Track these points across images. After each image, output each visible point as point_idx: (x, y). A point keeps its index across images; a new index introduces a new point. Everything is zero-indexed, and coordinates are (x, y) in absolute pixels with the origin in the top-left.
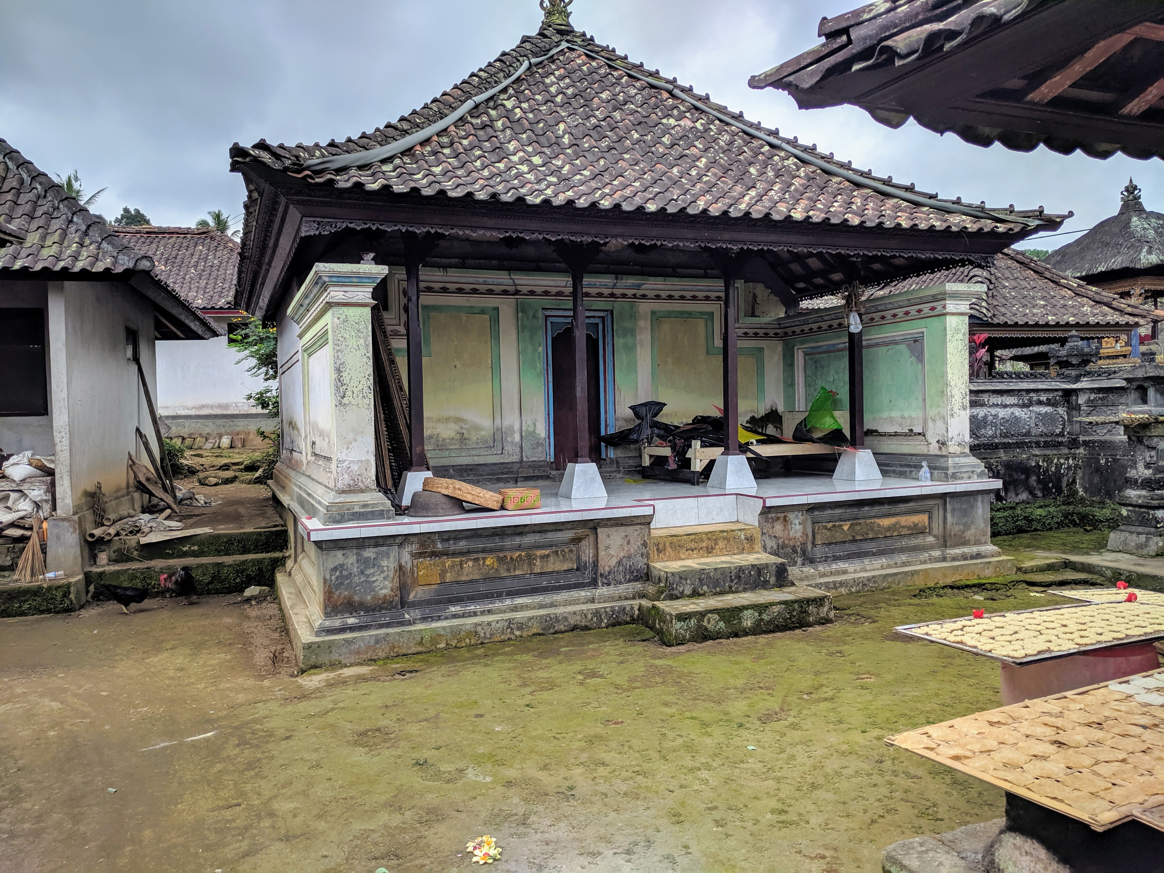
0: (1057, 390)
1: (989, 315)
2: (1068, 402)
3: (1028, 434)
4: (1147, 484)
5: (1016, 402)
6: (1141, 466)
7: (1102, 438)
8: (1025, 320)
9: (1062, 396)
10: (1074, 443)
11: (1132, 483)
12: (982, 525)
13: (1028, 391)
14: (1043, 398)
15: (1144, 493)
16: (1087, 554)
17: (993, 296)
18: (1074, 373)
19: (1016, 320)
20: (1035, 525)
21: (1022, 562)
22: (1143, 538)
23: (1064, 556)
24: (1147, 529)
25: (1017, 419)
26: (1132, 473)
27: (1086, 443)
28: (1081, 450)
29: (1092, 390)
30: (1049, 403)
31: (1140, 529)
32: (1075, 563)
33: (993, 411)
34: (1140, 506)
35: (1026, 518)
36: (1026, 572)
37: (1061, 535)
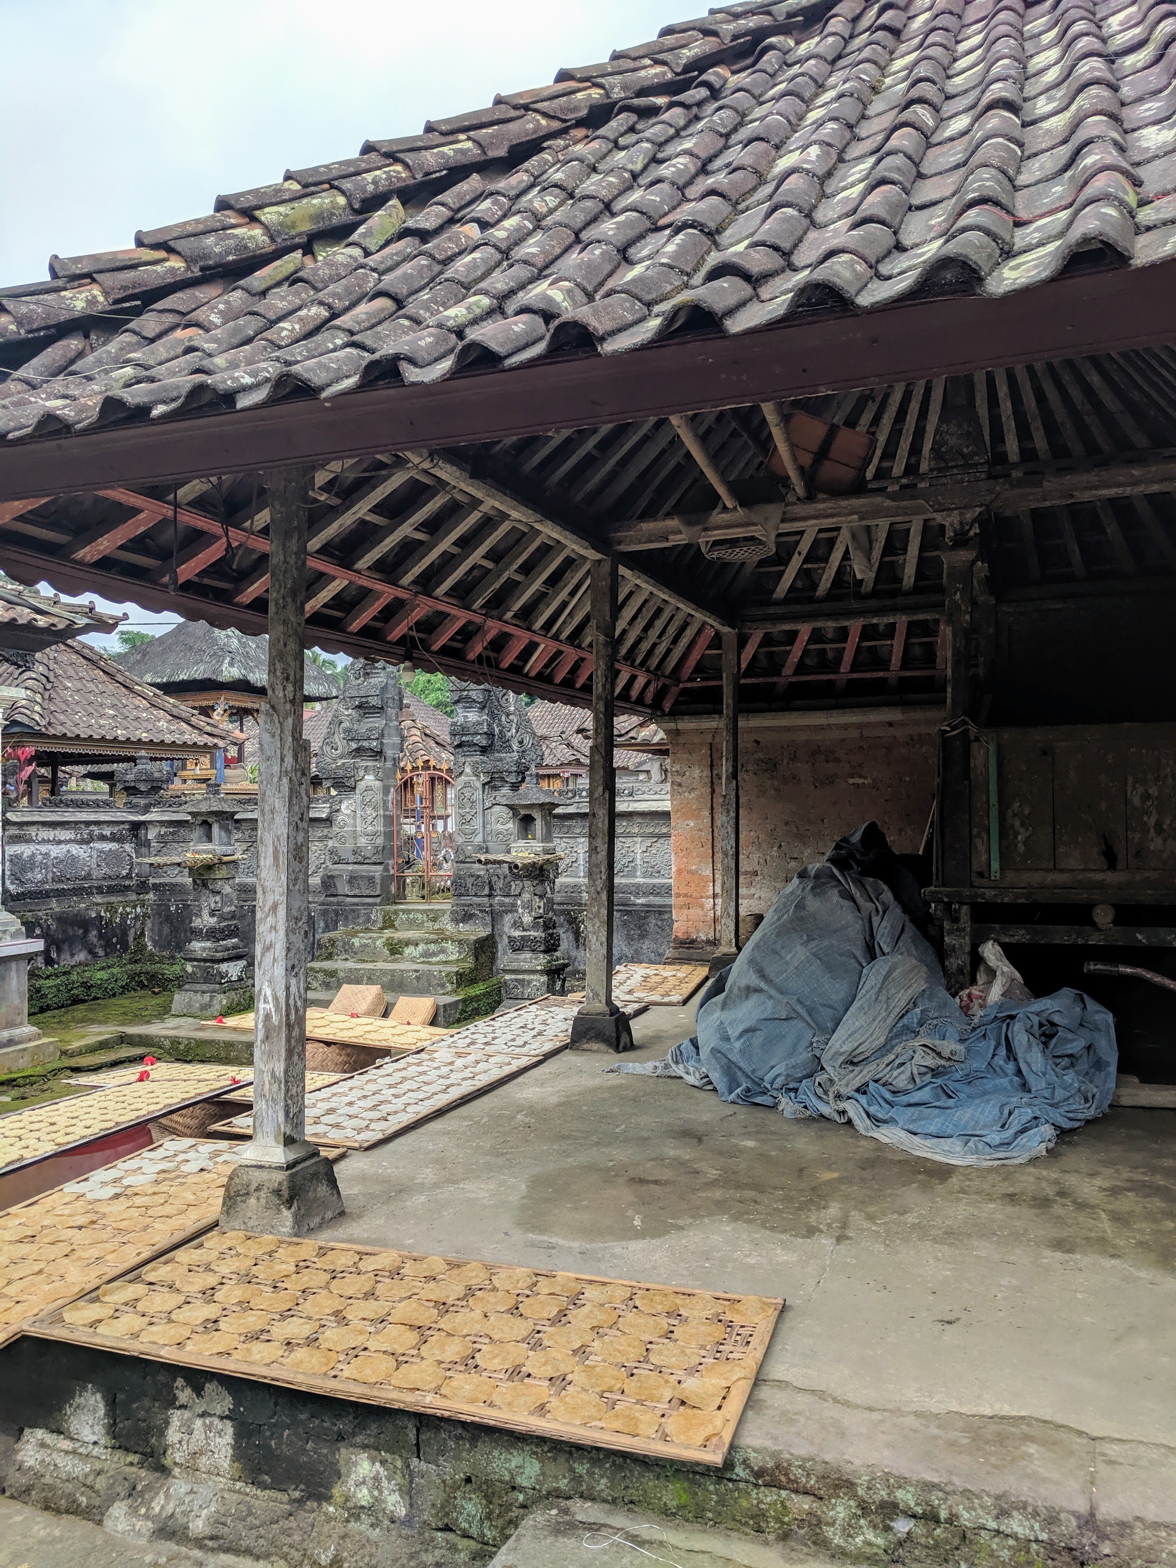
0: (123, 823)
1: (43, 723)
2: (136, 836)
3: (89, 876)
4: (213, 934)
5: (73, 837)
6: (205, 913)
7: (173, 881)
8: (90, 732)
9: (130, 830)
10: (143, 887)
11: (197, 934)
12: (17, 1001)
13: (88, 823)
14: (107, 832)
15: (208, 944)
16: (148, 1022)
17: (50, 699)
18: (142, 802)
19: (77, 732)
20: (94, 992)
21: (69, 1042)
22: (207, 997)
23: (121, 1029)
24: (212, 987)
25: (74, 859)
26: (197, 923)
27: (156, 887)
28: (151, 896)
29: (162, 823)
30: (113, 838)
31: (205, 987)
32: (132, 1036)
33: (43, 848)
34: (205, 960)
35: (84, 984)
36: (72, 1056)
37: (123, 1001)
